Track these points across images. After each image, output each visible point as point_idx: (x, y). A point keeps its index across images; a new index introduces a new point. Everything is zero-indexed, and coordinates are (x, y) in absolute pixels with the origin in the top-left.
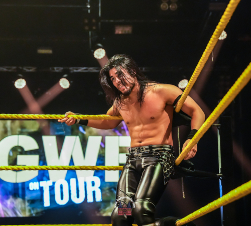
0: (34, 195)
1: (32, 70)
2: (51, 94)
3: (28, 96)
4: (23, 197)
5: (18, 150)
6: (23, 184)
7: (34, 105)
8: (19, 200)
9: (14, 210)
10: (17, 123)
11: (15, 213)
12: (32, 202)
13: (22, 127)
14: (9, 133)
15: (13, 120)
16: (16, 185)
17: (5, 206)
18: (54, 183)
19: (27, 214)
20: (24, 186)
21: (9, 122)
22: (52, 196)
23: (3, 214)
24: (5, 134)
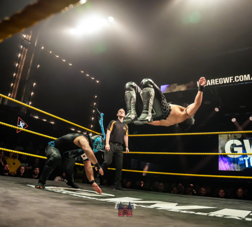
0: (242, 163)
1: (238, 114)
2: (246, 123)
3: (237, 124)
4: (237, 163)
6: (237, 158)
7: (240, 128)
8: (236, 165)
9: (234, 168)
10: (233, 135)
12: (241, 165)
13: (235, 137)
14: (230, 139)
15: (231, 134)
16: (234, 159)
17: (231, 166)
18: (249, 158)
19: (239, 170)
20: (237, 159)
21: (230, 135)
22: (249, 163)
23: (230, 170)
24: (228, 139)
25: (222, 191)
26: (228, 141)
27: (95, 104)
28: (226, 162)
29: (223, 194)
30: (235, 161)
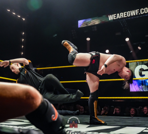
5: (142, 70)
6: (145, 81)
8: (144, 86)
11: (143, 90)
13: (143, 62)
14: (138, 64)
16: (142, 81)
19: (147, 90)
23: (139, 91)
24: (137, 65)
25: (132, 109)
26: (136, 66)
27: (23, 40)
28: (136, 85)
29: (134, 112)
30: (143, 83)
